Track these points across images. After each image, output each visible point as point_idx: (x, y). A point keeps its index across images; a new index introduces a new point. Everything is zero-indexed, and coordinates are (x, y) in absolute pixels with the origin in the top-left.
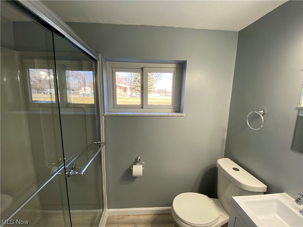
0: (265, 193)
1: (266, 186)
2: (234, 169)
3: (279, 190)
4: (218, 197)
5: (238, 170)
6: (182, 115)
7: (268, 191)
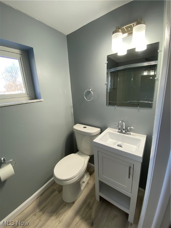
0: (100, 133)
1: (100, 129)
2: (84, 127)
3: (106, 128)
4: (79, 150)
5: (86, 127)
6: (41, 100)
7: (102, 132)
